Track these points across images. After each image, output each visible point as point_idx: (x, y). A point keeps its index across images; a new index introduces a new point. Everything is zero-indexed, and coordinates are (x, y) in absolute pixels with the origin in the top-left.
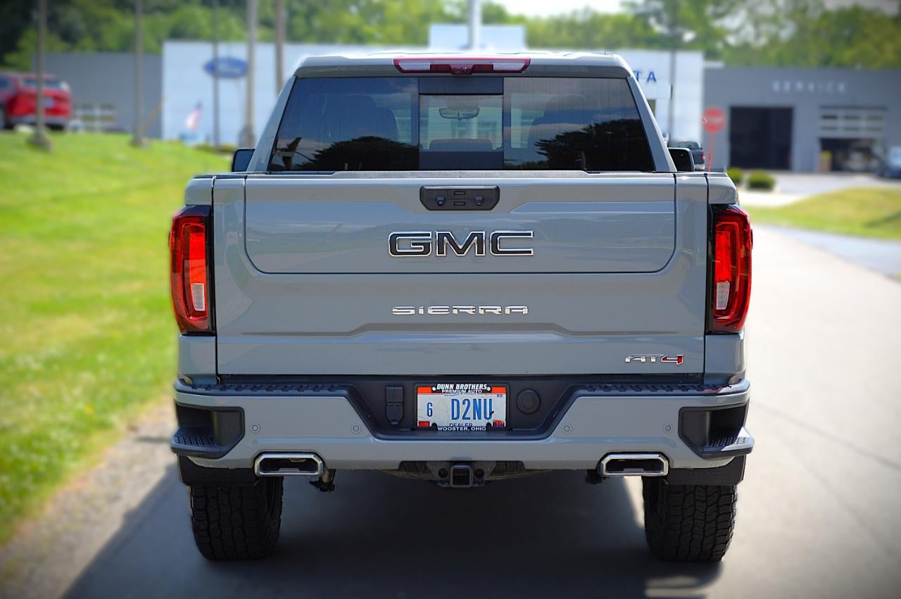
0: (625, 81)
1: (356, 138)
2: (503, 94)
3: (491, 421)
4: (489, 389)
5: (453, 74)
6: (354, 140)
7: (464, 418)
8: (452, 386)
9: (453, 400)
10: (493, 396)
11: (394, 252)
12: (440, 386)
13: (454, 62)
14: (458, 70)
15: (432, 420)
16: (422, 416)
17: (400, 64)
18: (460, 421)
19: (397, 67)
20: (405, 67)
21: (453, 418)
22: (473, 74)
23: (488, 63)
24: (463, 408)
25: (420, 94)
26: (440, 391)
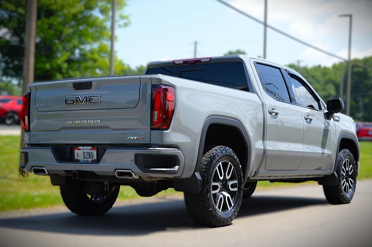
2: (204, 70)
3: (93, 159)
4: (92, 148)
5: (190, 64)
7: (87, 158)
8: (83, 147)
9: (83, 152)
10: (93, 151)
11: (66, 104)
12: (80, 147)
13: (190, 60)
14: (190, 62)
15: (78, 159)
16: (76, 157)
18: (85, 159)
19: (174, 63)
20: (176, 63)
21: (84, 158)
22: (196, 64)
24: (86, 154)
26: (79, 149)
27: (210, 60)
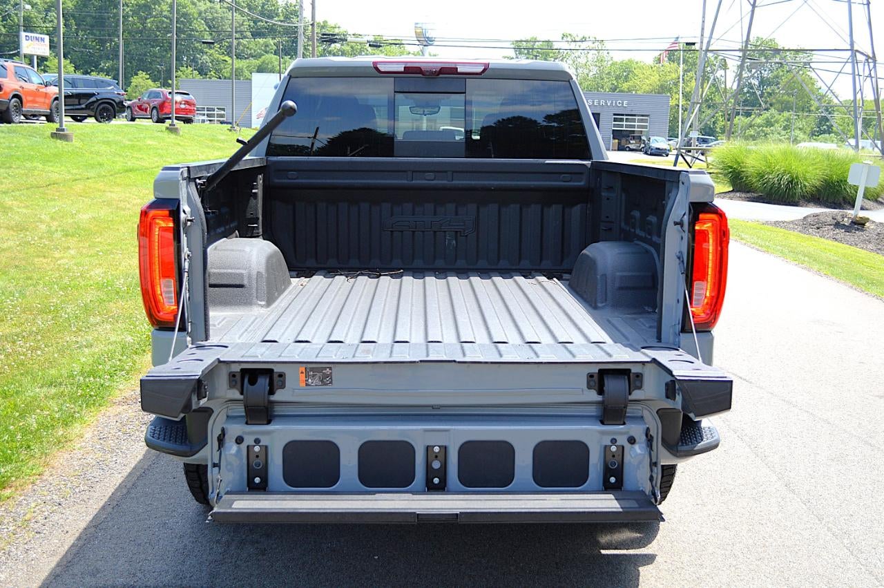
0: (568, 83)
1: (357, 129)
2: (465, 93)
5: (423, 75)
6: (355, 130)
13: (424, 65)
14: (427, 71)
17: (378, 66)
19: (377, 69)
20: (382, 68)
22: (441, 76)
23: (453, 66)
25: (395, 92)
27: (484, 70)
